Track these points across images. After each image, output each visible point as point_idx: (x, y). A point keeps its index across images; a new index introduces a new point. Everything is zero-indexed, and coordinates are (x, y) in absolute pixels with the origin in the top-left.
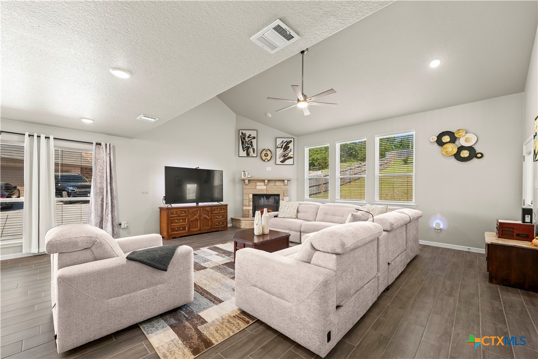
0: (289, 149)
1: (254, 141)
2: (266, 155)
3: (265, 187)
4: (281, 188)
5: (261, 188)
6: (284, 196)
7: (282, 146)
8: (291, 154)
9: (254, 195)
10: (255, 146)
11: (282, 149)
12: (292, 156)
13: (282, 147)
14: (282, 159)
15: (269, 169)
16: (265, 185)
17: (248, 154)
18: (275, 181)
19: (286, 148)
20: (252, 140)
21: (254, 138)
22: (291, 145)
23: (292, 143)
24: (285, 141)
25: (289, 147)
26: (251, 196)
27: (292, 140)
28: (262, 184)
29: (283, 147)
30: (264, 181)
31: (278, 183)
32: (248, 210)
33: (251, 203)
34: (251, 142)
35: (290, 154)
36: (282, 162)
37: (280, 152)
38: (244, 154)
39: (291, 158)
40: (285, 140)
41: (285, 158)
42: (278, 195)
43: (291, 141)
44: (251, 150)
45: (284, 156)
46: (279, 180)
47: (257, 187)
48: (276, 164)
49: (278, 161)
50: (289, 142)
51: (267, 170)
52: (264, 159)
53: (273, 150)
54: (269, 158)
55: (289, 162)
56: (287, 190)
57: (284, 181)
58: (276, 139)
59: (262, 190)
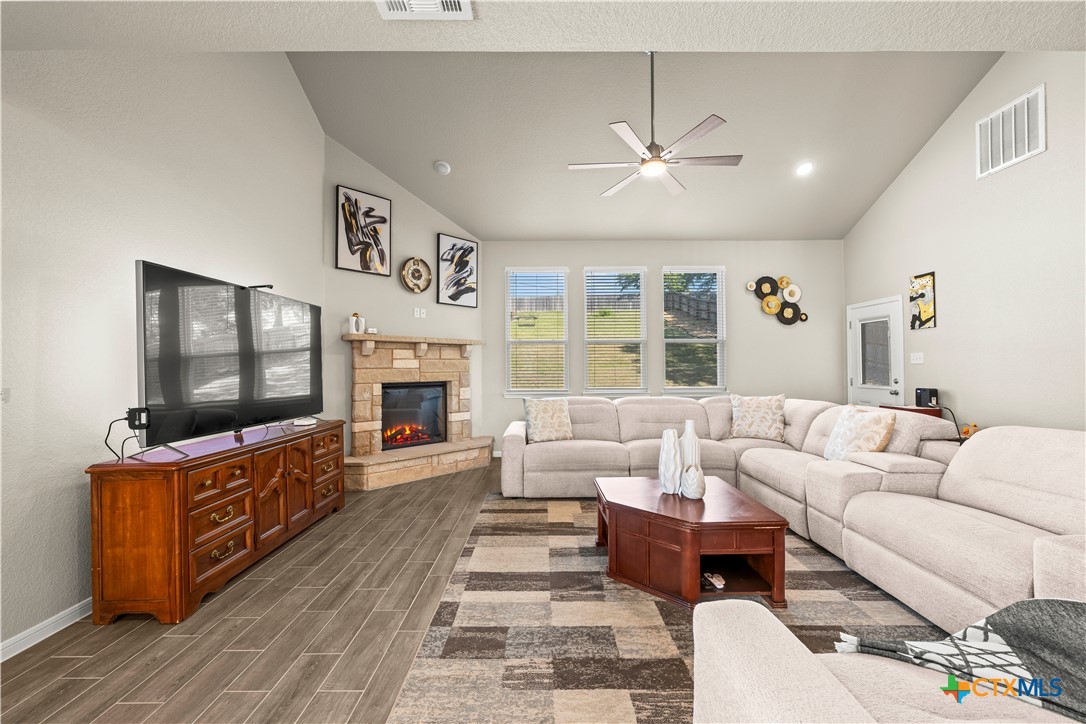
0: (468, 268)
1: (383, 229)
2: (417, 275)
3: (415, 364)
4: (455, 365)
5: (405, 367)
6: (461, 385)
7: (453, 257)
8: (471, 281)
9: (385, 386)
10: (385, 245)
11: (453, 266)
12: (474, 286)
13: (452, 260)
14: (452, 290)
15: (420, 313)
16: (416, 357)
17: (366, 266)
18: (441, 345)
19: (462, 264)
20: (378, 226)
21: (383, 220)
22: (472, 258)
23: (474, 254)
24: (459, 246)
25: (467, 262)
26: (378, 390)
27: (474, 245)
28: (409, 353)
29: (455, 260)
30: (414, 346)
31: (448, 353)
32: (371, 432)
33: (379, 411)
34: (375, 230)
35: (469, 280)
36: (454, 297)
37: (447, 270)
38: (354, 261)
39: (471, 290)
40: (460, 243)
41: (460, 289)
42: (443, 385)
43: (472, 249)
44: (374, 254)
45: (458, 283)
46: (450, 345)
47: (397, 364)
48: (438, 302)
49: (444, 297)
50: (467, 251)
51: (417, 315)
52: (411, 285)
53: (432, 262)
54: (422, 283)
55: (467, 299)
56: (467, 370)
57: (461, 347)
58: (438, 235)
59: (409, 371)
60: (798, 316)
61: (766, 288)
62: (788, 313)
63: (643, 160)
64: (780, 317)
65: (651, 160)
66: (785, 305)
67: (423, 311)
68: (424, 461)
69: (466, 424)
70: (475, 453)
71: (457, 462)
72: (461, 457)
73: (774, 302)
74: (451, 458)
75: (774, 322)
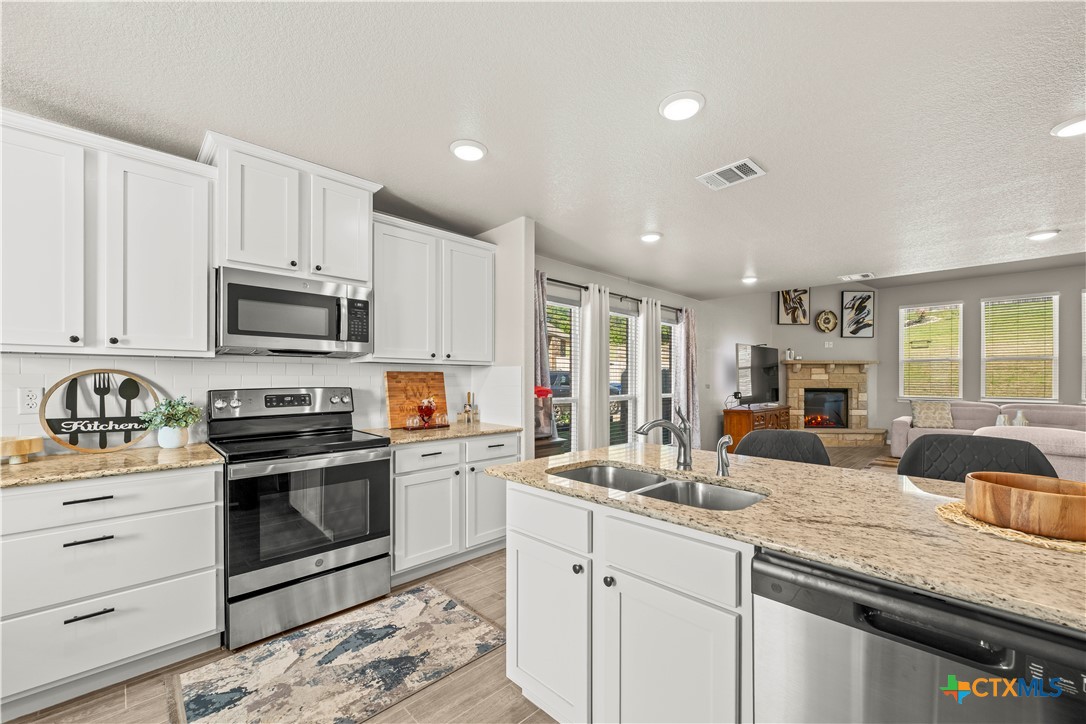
0: (866, 311)
1: (805, 298)
2: (827, 321)
3: (826, 377)
4: (855, 378)
5: (820, 378)
6: (859, 391)
7: (854, 305)
8: (868, 320)
9: (807, 390)
10: (806, 307)
11: (854, 311)
12: (871, 322)
13: (853, 308)
14: (853, 327)
15: (829, 345)
16: (826, 373)
17: (794, 320)
18: (844, 365)
19: (861, 309)
20: (802, 296)
21: (805, 292)
22: (869, 304)
23: (871, 300)
24: (858, 297)
25: (865, 307)
26: (802, 392)
27: (871, 294)
28: (823, 370)
29: (855, 307)
30: (825, 366)
31: (849, 370)
32: (798, 416)
33: (802, 405)
34: (800, 299)
35: (867, 319)
36: (855, 332)
37: (849, 315)
38: (785, 318)
39: (869, 325)
40: (859, 295)
41: (859, 325)
42: (845, 391)
43: (869, 297)
44: (799, 313)
45: (858, 322)
46: (851, 365)
47: (814, 377)
48: (842, 336)
49: (847, 332)
50: (865, 299)
51: (826, 346)
52: (823, 328)
53: (838, 313)
54: (830, 326)
55: (865, 332)
56: (864, 382)
57: (860, 366)
58: (842, 293)
59: (822, 381)
67: (831, 343)
68: (833, 436)
69: (865, 418)
70: (871, 437)
71: (856, 440)
72: (859, 437)
74: (853, 437)
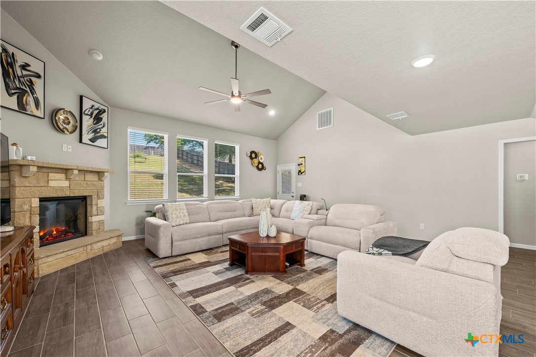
0: (102, 123)
1: (38, 84)
2: (66, 120)
3: (66, 184)
4: (94, 185)
5: (58, 185)
6: (99, 198)
7: (92, 113)
8: (104, 131)
9: (42, 200)
10: (39, 94)
11: (92, 119)
12: (106, 135)
13: (91, 115)
14: (91, 136)
15: (67, 148)
16: (67, 179)
17: (22, 106)
18: (86, 172)
19: (98, 119)
20: (33, 79)
21: (39, 76)
22: (104, 116)
23: (106, 114)
24: (96, 107)
25: (102, 119)
26: (36, 203)
27: (106, 109)
28: (62, 176)
29: (94, 116)
30: (66, 171)
31: (89, 177)
33: (37, 218)
34: (31, 81)
36: (93, 140)
37: (87, 122)
38: (11, 102)
39: (103, 137)
40: (97, 105)
41: (96, 136)
42: (84, 199)
43: (104, 111)
44: (30, 99)
45: (95, 131)
46: (91, 172)
47: (51, 184)
48: (81, 141)
49: (86, 138)
50: (101, 112)
51: (65, 149)
52: (61, 127)
53: (77, 115)
54: (70, 127)
55: (101, 142)
56: (102, 188)
57: (100, 174)
58: (81, 97)
59: (62, 188)
60: (263, 168)
61: (253, 155)
62: (260, 166)
63: (233, 95)
64: (257, 167)
65: (237, 97)
66: (259, 163)
67: (70, 147)
68: (82, 249)
69: (101, 223)
70: (114, 240)
71: (103, 247)
72: (105, 243)
73: (256, 161)
74: (99, 245)
75: (255, 169)
